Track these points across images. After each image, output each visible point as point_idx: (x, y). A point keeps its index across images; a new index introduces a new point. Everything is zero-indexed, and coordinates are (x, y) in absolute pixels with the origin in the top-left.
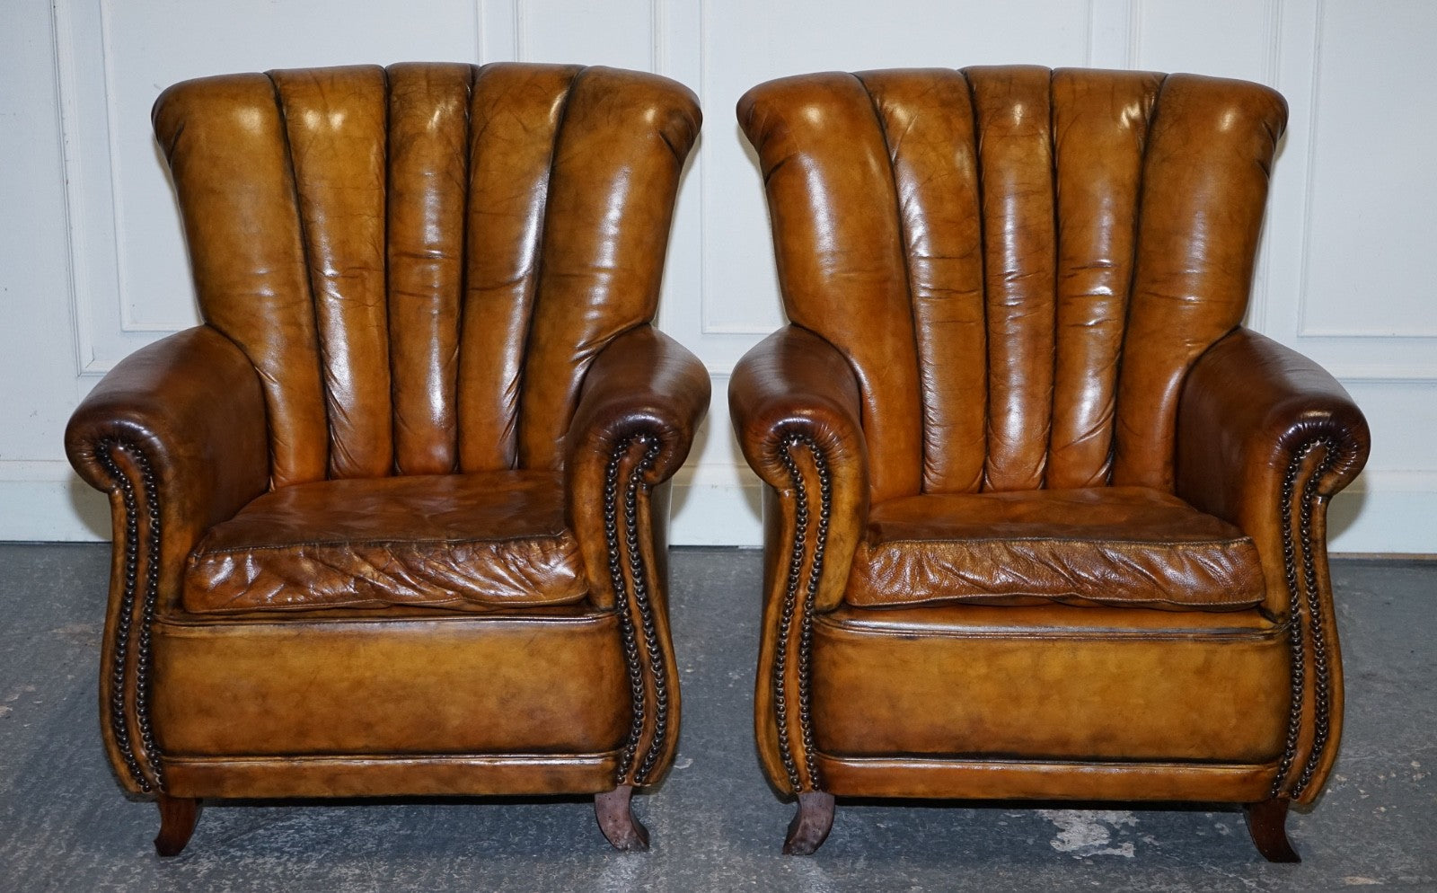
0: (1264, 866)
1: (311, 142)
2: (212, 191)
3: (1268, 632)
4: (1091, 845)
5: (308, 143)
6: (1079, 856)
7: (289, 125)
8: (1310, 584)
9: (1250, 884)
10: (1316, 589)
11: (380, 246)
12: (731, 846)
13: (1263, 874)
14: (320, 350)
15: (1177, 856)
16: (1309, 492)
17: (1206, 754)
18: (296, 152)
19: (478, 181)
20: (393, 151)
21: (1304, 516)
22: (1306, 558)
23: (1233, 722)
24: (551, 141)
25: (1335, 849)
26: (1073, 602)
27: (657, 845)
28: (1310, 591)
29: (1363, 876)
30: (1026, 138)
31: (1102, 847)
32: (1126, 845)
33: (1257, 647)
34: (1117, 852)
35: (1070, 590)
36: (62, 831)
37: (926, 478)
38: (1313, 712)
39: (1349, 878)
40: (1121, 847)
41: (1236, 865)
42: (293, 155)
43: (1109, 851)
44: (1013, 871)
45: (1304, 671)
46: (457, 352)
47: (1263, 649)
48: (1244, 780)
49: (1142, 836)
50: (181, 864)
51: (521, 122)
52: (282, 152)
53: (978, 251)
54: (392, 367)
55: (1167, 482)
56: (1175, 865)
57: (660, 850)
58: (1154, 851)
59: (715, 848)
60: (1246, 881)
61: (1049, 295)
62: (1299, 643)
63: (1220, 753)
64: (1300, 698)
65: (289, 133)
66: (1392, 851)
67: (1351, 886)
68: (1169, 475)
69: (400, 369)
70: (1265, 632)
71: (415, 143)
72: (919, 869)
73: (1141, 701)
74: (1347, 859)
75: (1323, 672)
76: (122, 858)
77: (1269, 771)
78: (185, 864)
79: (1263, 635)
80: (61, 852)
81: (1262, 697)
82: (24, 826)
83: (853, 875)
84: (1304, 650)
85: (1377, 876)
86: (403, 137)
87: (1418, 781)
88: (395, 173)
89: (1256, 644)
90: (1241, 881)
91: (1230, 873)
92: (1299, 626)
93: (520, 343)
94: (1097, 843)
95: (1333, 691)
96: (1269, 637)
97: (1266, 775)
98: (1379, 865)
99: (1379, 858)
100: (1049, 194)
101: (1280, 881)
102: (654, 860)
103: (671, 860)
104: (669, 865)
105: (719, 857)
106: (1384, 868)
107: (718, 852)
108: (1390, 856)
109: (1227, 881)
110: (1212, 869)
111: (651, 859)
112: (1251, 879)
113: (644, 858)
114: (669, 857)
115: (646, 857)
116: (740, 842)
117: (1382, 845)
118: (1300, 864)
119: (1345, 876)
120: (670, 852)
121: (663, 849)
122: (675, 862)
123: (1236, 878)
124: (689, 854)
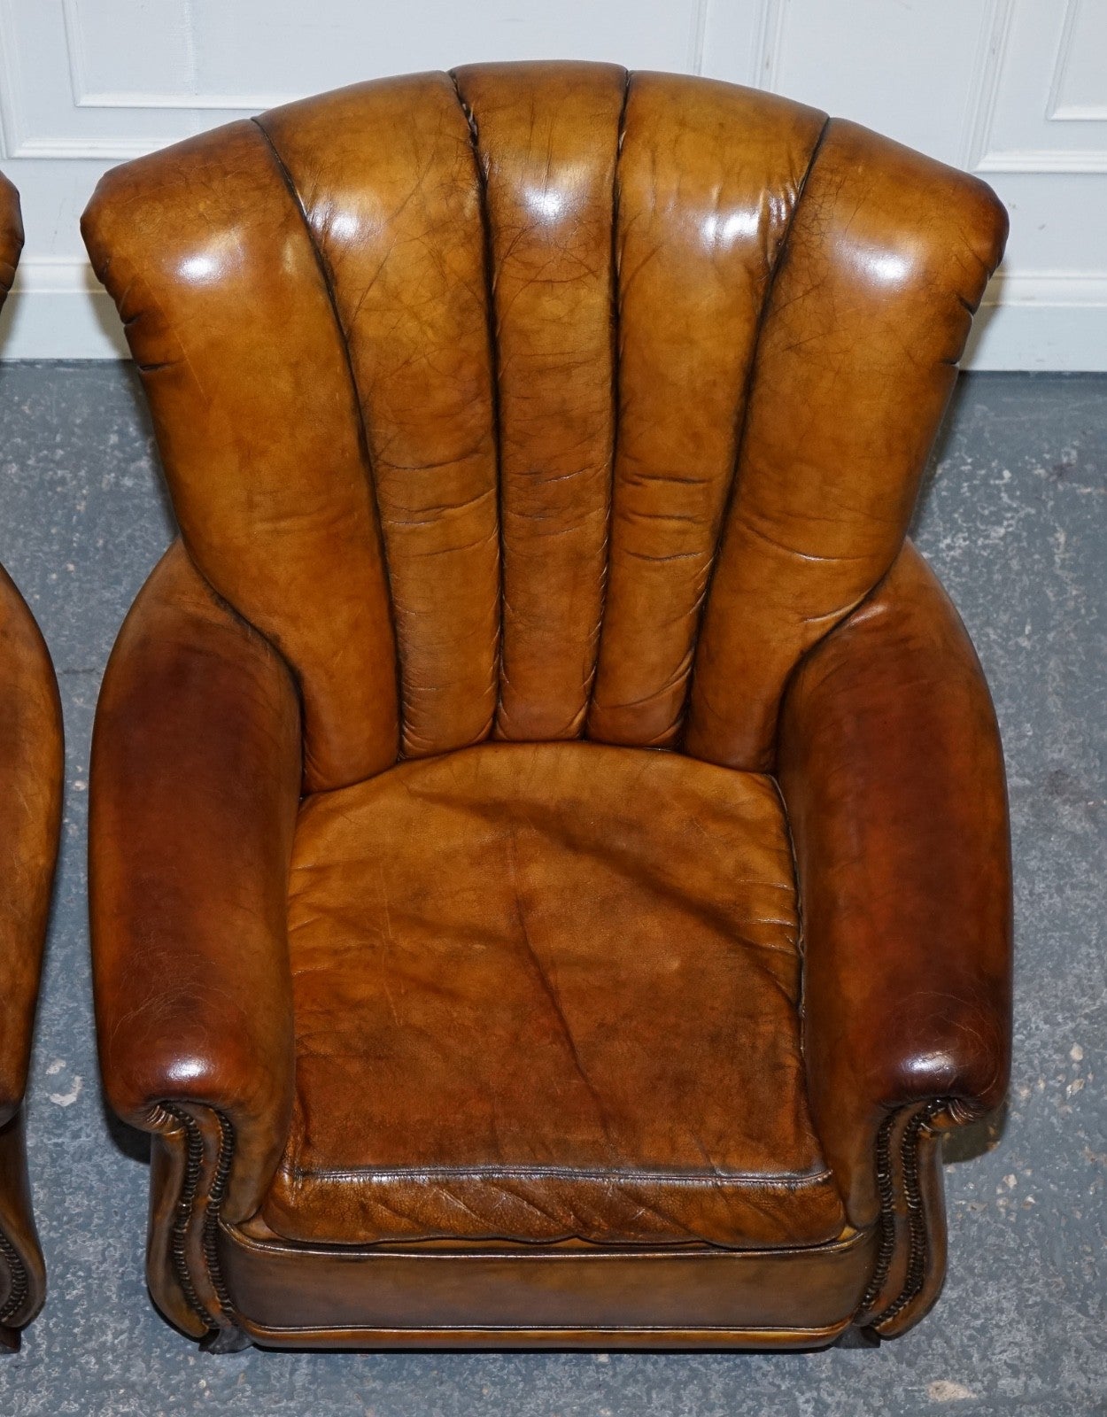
9: (806, 1407)
12: (131, 1330)
13: (828, 1379)
27: (32, 1339)
29: (954, 1379)
30: (567, 285)
35: (573, 1236)
37: (406, 741)
39: (936, 1384)
44: (503, 1382)
53: (489, 442)
57: (36, 1346)
59: (109, 1337)
60: (801, 1400)
61: (600, 499)
67: (935, 1405)
72: (377, 1385)
83: (292, 1404)
85: (972, 1378)
87: (1072, 1102)
90: (795, 1400)
98: (979, 1348)
99: (983, 1330)
100: (606, 358)
101: (844, 1399)
102: (27, 1375)
103: (50, 1374)
104: (47, 1389)
105: (115, 1362)
106: (984, 1358)
107: (113, 1349)
108: (997, 1326)
109: (776, 1401)
110: (761, 1368)
111: (23, 1371)
112: (808, 1395)
113: (13, 1369)
114: (48, 1367)
115: (16, 1367)
116: (142, 1320)
117: (991, 1295)
118: (878, 1349)
119: (930, 1381)
120: (49, 1352)
121: (39, 1345)
122: (56, 1379)
123: (789, 1393)
124: (74, 1355)
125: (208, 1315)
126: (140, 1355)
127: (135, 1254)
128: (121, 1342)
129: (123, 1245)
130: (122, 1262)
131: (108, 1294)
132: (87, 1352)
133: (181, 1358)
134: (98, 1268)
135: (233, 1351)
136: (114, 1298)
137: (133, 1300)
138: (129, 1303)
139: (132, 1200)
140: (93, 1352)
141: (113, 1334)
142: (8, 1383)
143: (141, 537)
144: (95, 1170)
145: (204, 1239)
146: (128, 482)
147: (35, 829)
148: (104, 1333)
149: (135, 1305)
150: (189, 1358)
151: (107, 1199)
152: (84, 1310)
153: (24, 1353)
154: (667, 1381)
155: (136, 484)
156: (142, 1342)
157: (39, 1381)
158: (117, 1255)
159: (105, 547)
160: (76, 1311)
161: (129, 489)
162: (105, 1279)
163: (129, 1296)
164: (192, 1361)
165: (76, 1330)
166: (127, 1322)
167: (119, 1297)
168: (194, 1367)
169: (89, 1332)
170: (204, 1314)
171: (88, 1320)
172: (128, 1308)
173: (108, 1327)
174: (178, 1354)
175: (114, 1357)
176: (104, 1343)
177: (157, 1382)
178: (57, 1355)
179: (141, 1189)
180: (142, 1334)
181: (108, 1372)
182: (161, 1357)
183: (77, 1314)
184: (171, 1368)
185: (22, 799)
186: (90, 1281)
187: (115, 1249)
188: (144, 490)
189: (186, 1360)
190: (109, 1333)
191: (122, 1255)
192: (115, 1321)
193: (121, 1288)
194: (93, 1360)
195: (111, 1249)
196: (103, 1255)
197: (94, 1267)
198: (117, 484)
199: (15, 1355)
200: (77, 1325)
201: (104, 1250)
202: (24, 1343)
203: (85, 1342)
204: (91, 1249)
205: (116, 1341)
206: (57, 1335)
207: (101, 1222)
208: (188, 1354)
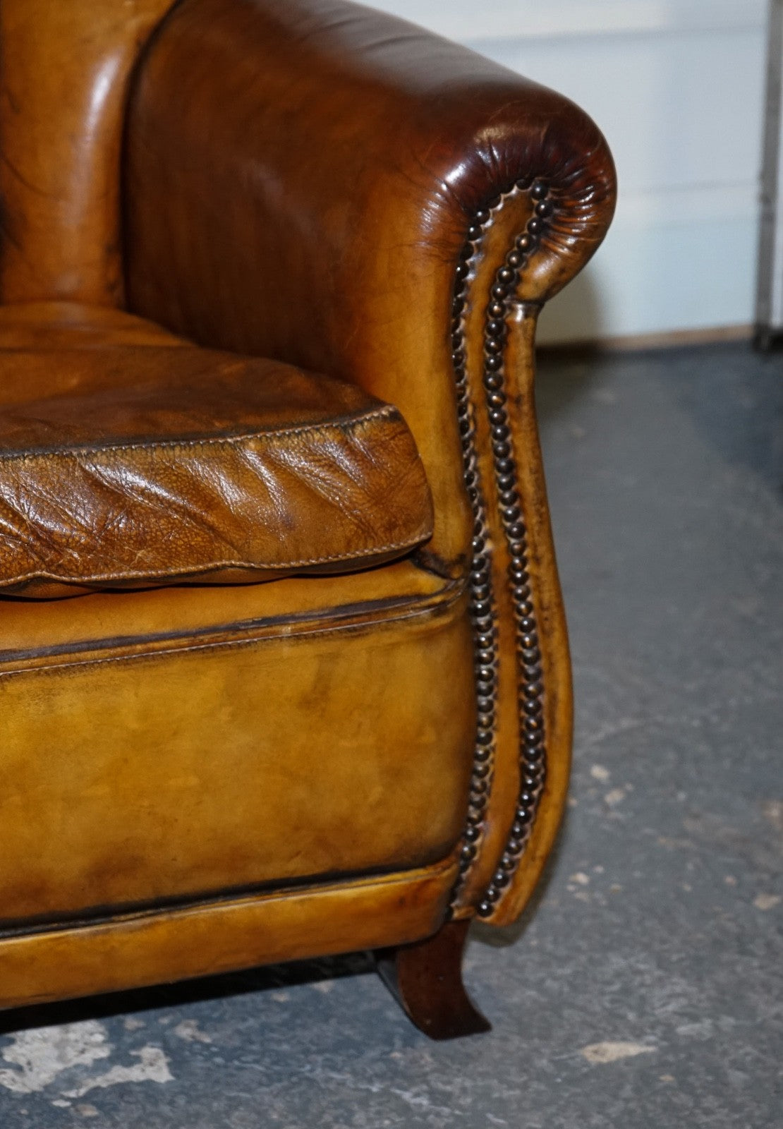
0: (426, 1051)
3: (438, 599)
4: (77, 1066)
6: (63, 1098)
8: (506, 487)
9: (418, 1100)
10: (516, 496)
15: (256, 1062)
16: (500, 298)
17: (323, 863)
21: (489, 349)
22: (496, 436)
23: (376, 792)
25: (539, 985)
26: (38, 591)
28: (505, 502)
29: (613, 1040)
31: (100, 1066)
32: (148, 1052)
33: (417, 633)
34: (135, 1074)
35: (34, 568)
38: (515, 742)
39: (591, 1048)
40: (138, 1060)
41: (374, 1061)
43: (119, 1074)
45: (497, 665)
47: (429, 637)
48: (400, 903)
49: (173, 1025)
55: (111, 288)
56: (261, 1084)
58: (207, 1059)
60: (407, 1096)
62: (486, 610)
63: (351, 858)
64: (491, 720)
66: (639, 972)
67: (601, 1066)
68: (113, 273)
70: (430, 601)
73: (193, 781)
74: (572, 1006)
75: (531, 662)
77: (441, 875)
79: (429, 607)
81: (429, 736)
84: (496, 624)
85: (637, 1034)
87: (620, 807)
89: (416, 628)
90: (398, 1097)
91: (370, 1081)
92: (485, 577)
94: (87, 1059)
95: (553, 698)
96: (439, 610)
97: (436, 886)
98: (631, 1008)
99: (626, 991)
101: (468, 1084)
106: (642, 1014)
108: (642, 985)
109: (372, 1103)
110: (332, 1079)
112: (415, 1090)
117: (617, 961)
118: (491, 1033)
119: (581, 1046)
123: (385, 1092)
154: (198, 1115)
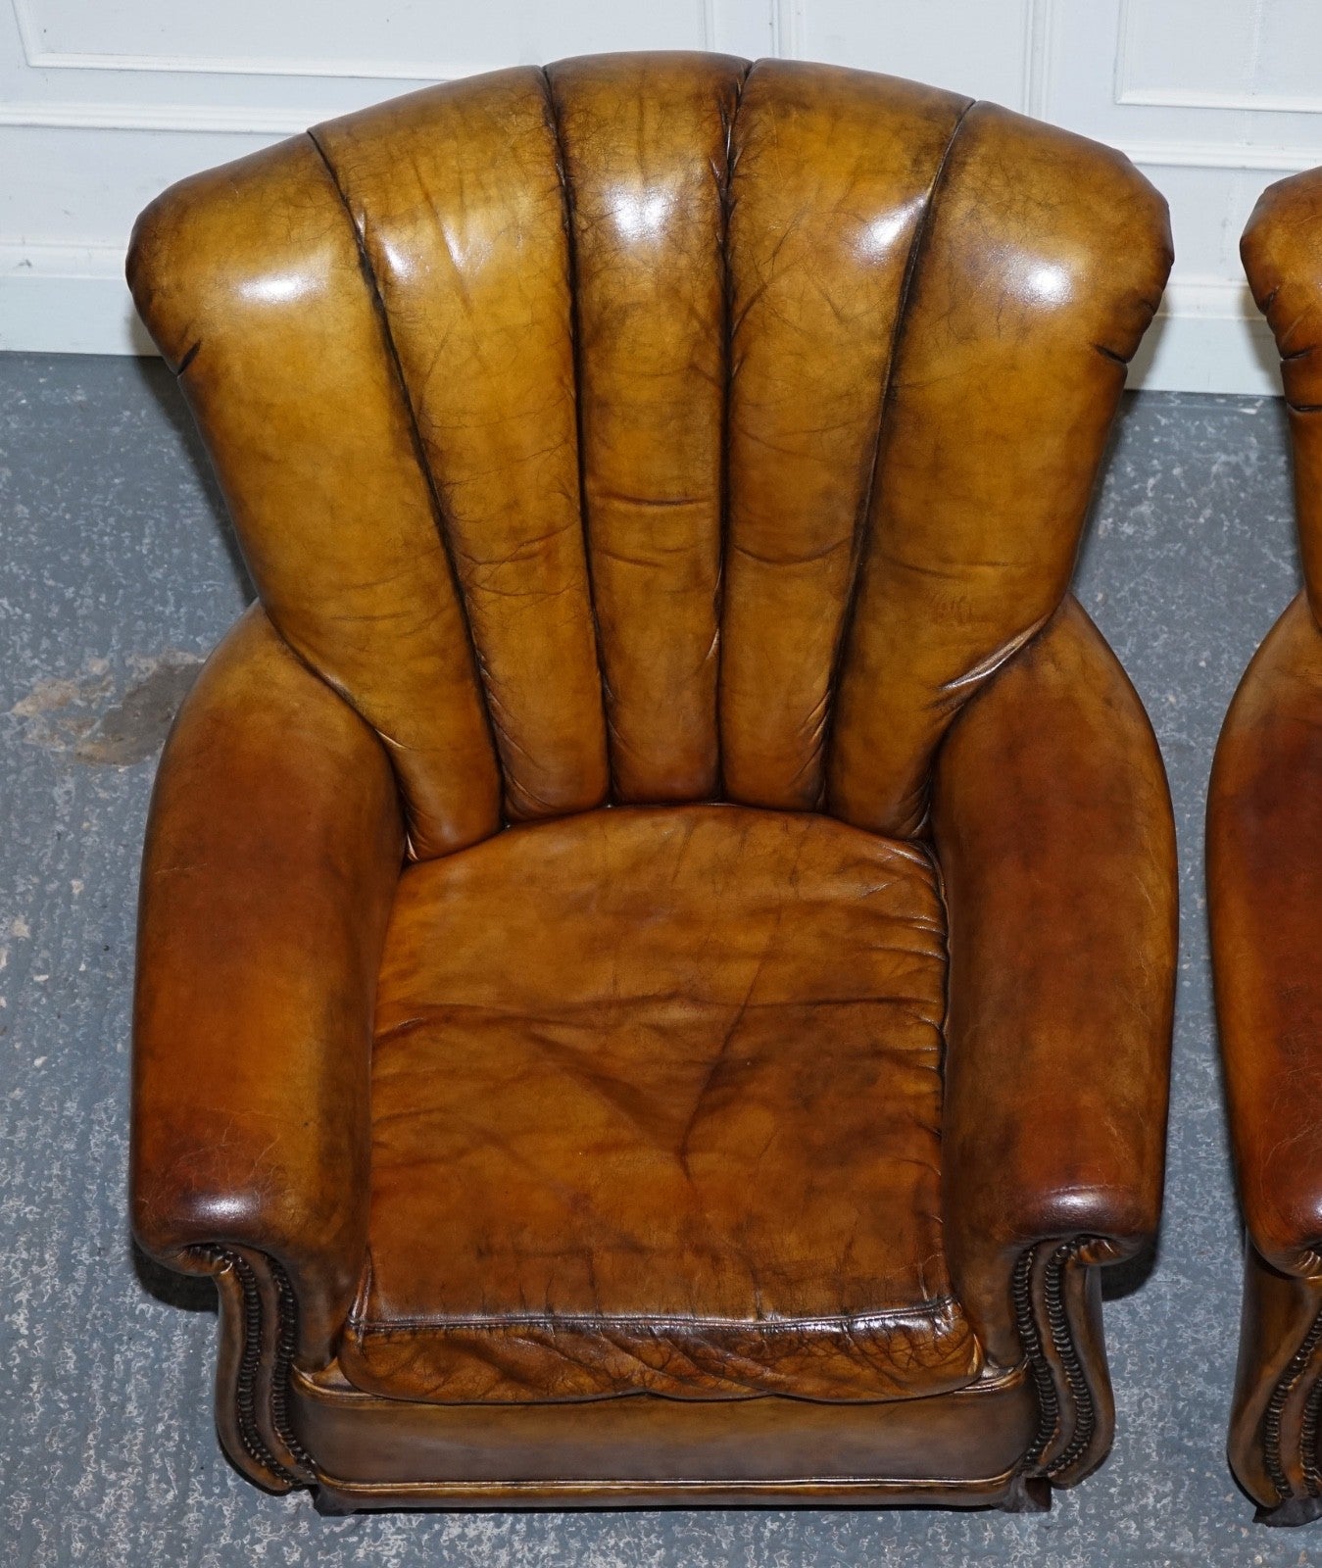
1: (437, 354)
2: (266, 458)
5: (431, 356)
7: (392, 319)
11: (572, 485)
12: (1175, 1493)
14: (479, 671)
18: (412, 372)
19: (748, 385)
20: (587, 327)
24: (887, 338)
36: (160, 1428)
42: (405, 375)
46: (715, 640)
50: (355, 1539)
51: (829, 300)
52: (385, 374)
54: (603, 666)
59: (1151, 1500)
65: (393, 335)
69: (617, 670)
71: (628, 322)
76: (266, 1517)
78: (361, 1541)
80: (170, 1496)
82: (101, 1410)
86: (605, 308)
88: (592, 367)
93: (831, 650)
102: (1059, 1537)
103: (1085, 1538)
104: (1083, 1555)
105: (1158, 1529)
107: (1155, 1514)
111: (1054, 1533)
113: (1044, 1530)
114: (1082, 1530)
115: (1047, 1528)
116: (1187, 1483)
120: (1082, 1513)
121: (1071, 1505)
122: (1092, 1544)
124: (1111, 1519)
125: (1286, 1483)
126: (1185, 1523)
127: (1175, 1408)
128: (1164, 1506)
129: (1162, 1397)
130: (1161, 1416)
131: (1147, 1451)
132: (1126, 1515)
133: (1232, 1529)
134: (1134, 1421)
135: (1292, 1524)
136: (1155, 1457)
137: (1176, 1459)
138: (1171, 1463)
139: (1169, 1346)
140: (1133, 1516)
141: (1154, 1497)
142: (1038, 1545)
143: (1145, 592)
144: (1127, 1308)
145: (1308, 1398)
146: (1128, 529)
147: (1158, 924)
148: (1144, 1495)
149: (1178, 1465)
150: (1242, 1529)
151: (1140, 1343)
152: (1121, 1468)
153: (1055, 1513)
155: (1135, 532)
156: (1188, 1508)
157: (1073, 1545)
158: (1156, 1407)
159: (1105, 601)
160: (1112, 1468)
161: (1130, 537)
162: (1143, 1434)
163: (1170, 1455)
164: (1245, 1533)
165: (1113, 1490)
166: (1170, 1484)
167: (1159, 1454)
168: (1248, 1540)
169: (1127, 1493)
170: (1281, 1482)
171: (1125, 1479)
172: (1171, 1468)
173: (1149, 1488)
174: (1229, 1523)
175: (1157, 1523)
176: (1145, 1506)
177: (1207, 1554)
178: (1092, 1517)
179: (1180, 1333)
180: (1187, 1498)
181: (1150, 1540)
182: (1210, 1526)
183: (1113, 1472)
184: (1219, 1540)
185: (1143, 890)
186: (1126, 1435)
187: (1153, 1400)
188: (1147, 538)
189: (1238, 1532)
190: (1150, 1495)
191: (1161, 1407)
192: (1155, 1482)
193: (1160, 1445)
194: (1134, 1526)
195: (1149, 1399)
196: (1139, 1406)
197: (1130, 1420)
198: (1115, 530)
199: (1045, 1515)
200: (1113, 1484)
201: (1140, 1401)
202: (1055, 1501)
203: (1123, 1504)
204: (1126, 1399)
205: (1159, 1506)
206: (1090, 1495)
207: (1136, 1368)
208: (1240, 1524)
